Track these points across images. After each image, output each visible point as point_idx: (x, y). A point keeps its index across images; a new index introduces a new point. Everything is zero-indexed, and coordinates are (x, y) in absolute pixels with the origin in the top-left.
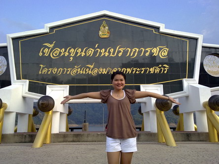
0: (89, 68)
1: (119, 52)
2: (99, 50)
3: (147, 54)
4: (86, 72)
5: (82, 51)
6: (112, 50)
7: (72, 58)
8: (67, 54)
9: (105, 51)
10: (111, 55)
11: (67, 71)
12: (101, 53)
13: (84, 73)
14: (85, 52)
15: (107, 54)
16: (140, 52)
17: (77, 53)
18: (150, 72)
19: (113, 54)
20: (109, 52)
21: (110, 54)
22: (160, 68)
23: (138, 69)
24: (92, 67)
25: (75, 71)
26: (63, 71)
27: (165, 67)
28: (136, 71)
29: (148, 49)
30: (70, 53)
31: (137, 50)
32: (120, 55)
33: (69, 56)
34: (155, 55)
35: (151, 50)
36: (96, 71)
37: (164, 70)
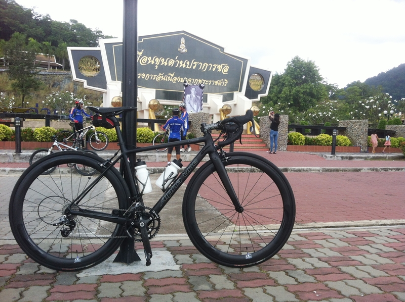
0: (171, 76)
1: (194, 65)
2: (178, 62)
3: (214, 70)
4: (168, 79)
5: (165, 61)
6: (188, 63)
7: (157, 67)
8: (153, 62)
9: (183, 63)
10: (188, 67)
11: (153, 77)
12: (179, 64)
13: (166, 80)
14: (168, 62)
15: (184, 66)
16: (209, 67)
17: (161, 62)
18: (215, 84)
19: (189, 66)
20: (186, 64)
21: (186, 66)
22: (222, 81)
23: (207, 81)
24: (172, 75)
25: (160, 78)
26: (150, 77)
27: (225, 81)
28: (206, 82)
29: (215, 65)
30: (155, 62)
31: (207, 65)
32: (194, 67)
33: (154, 65)
34: (219, 70)
35: (217, 66)
36: (176, 79)
37: (225, 84)
